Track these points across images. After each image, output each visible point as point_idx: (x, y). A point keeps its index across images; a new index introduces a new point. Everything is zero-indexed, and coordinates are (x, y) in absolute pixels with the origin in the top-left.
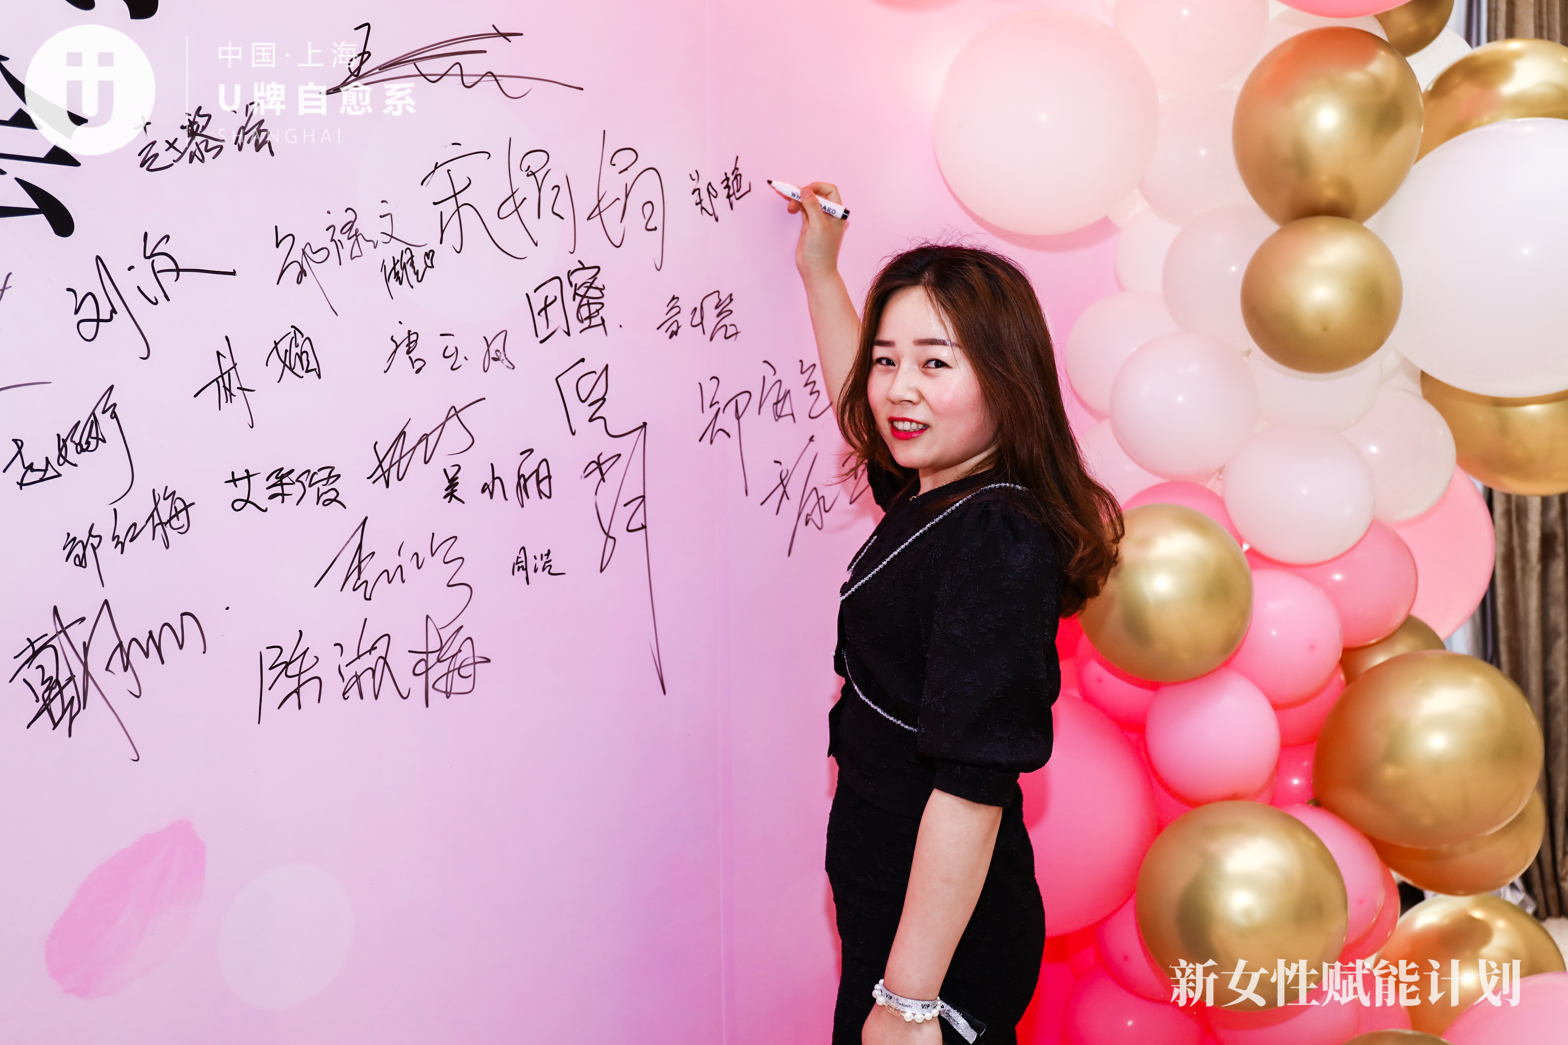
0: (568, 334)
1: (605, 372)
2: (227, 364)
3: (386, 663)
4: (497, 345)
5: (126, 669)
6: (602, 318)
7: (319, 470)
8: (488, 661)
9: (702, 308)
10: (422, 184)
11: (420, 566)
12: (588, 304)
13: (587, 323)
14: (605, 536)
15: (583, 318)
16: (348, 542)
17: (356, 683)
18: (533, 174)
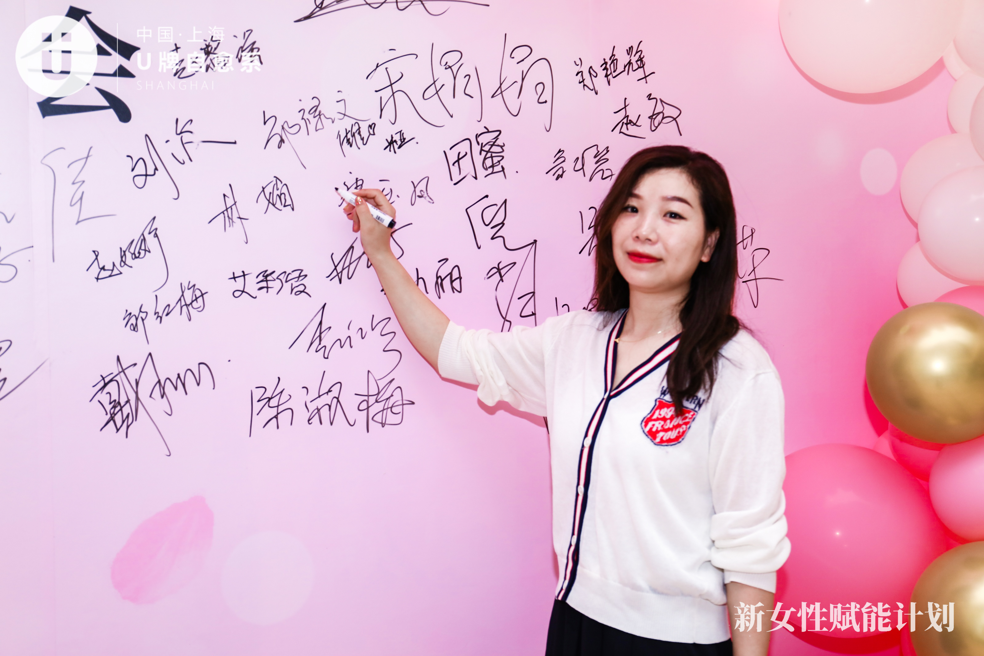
0: (476, 178)
1: (504, 205)
2: (230, 202)
3: (338, 401)
4: (422, 186)
5: (162, 397)
6: (502, 167)
7: (293, 271)
8: (413, 403)
9: (583, 157)
10: (367, 78)
11: (363, 337)
12: (492, 157)
13: (490, 170)
14: (503, 320)
15: (488, 167)
16: (312, 320)
17: (317, 414)
18: (450, 67)
